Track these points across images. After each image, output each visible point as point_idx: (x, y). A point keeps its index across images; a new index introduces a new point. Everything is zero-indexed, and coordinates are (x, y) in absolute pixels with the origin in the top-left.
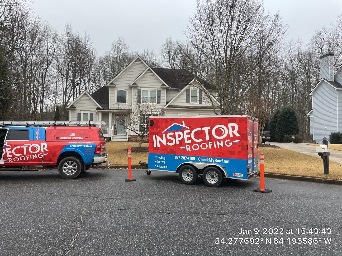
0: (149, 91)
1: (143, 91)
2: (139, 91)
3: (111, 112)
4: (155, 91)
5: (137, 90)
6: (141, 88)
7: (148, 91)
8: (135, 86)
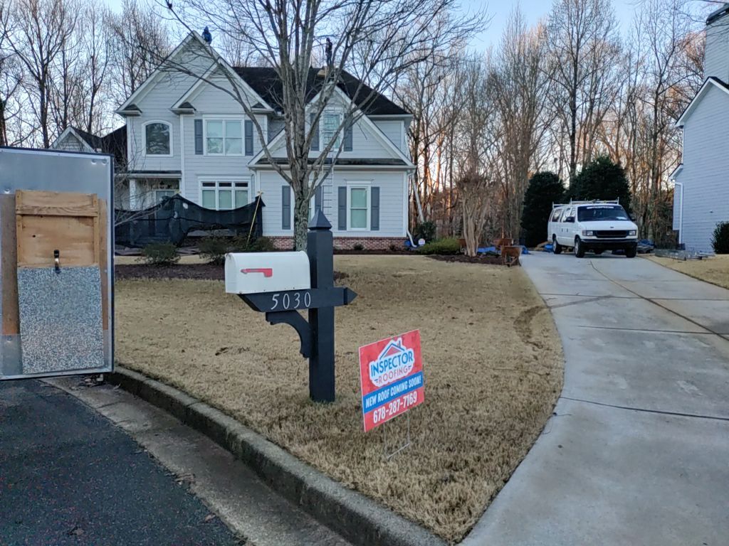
0: (224, 122)
1: (208, 122)
2: (198, 123)
3: (134, 178)
4: (239, 122)
5: (193, 122)
6: (204, 116)
7: (220, 122)
8: (186, 109)
